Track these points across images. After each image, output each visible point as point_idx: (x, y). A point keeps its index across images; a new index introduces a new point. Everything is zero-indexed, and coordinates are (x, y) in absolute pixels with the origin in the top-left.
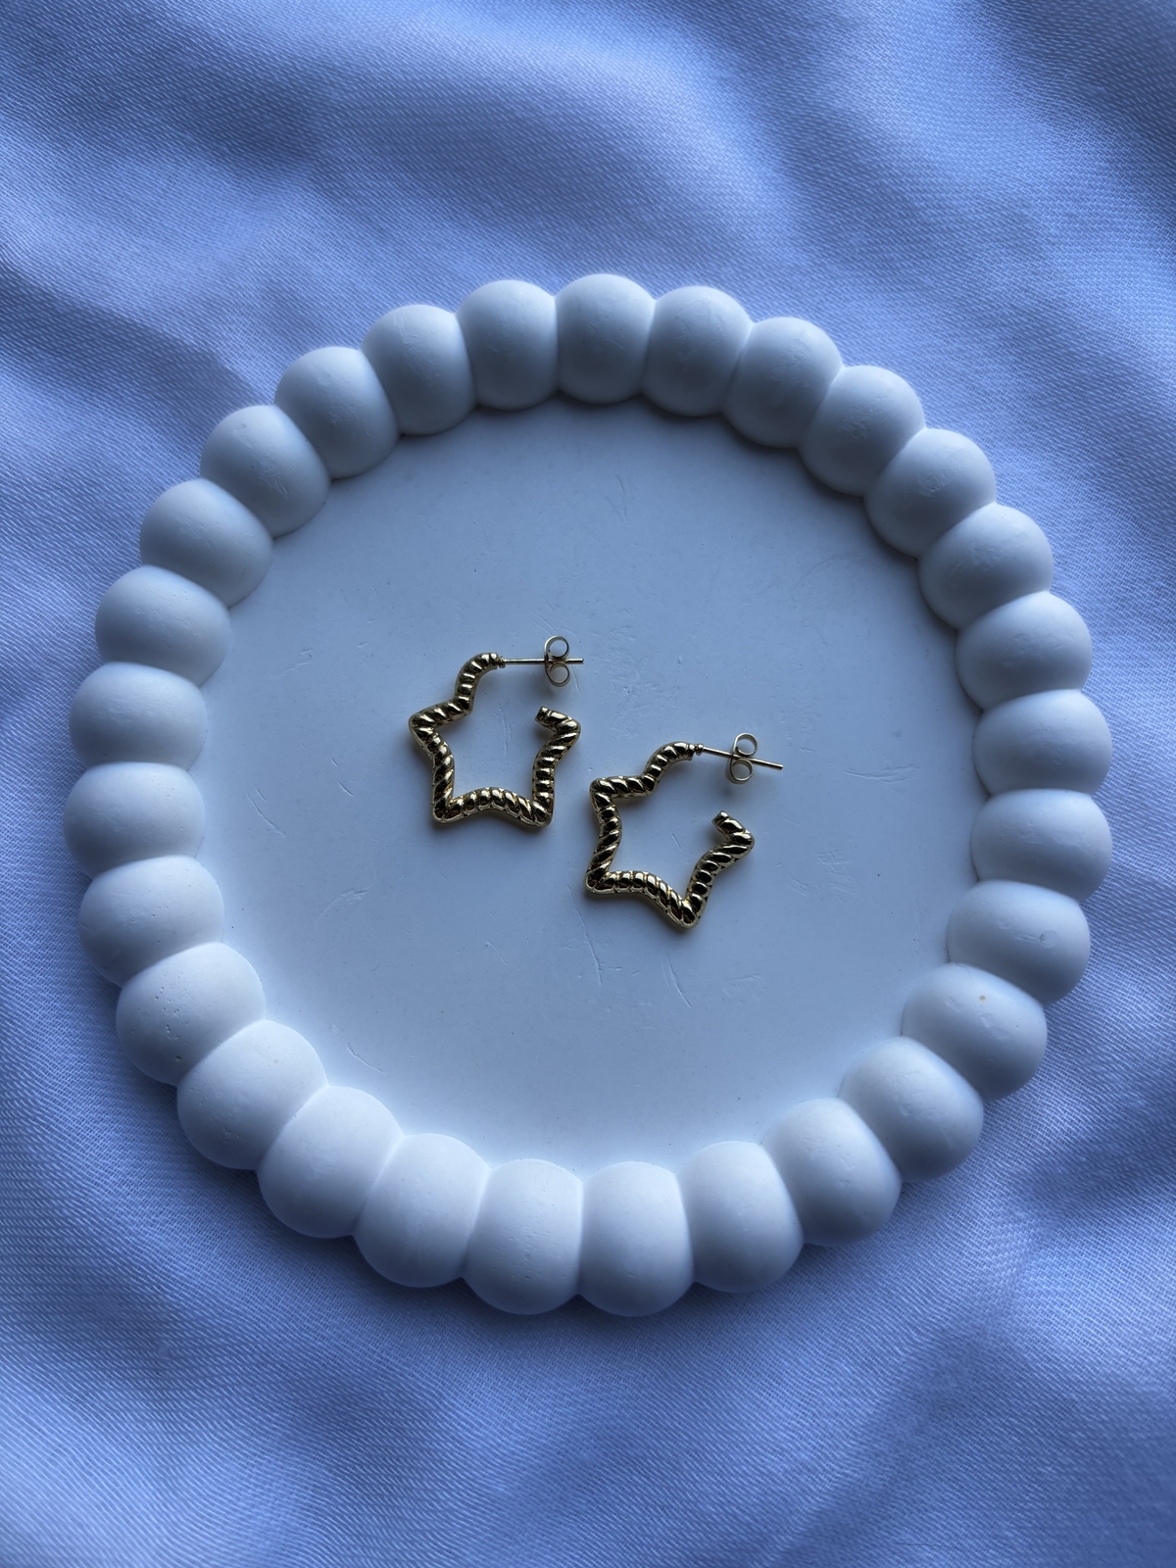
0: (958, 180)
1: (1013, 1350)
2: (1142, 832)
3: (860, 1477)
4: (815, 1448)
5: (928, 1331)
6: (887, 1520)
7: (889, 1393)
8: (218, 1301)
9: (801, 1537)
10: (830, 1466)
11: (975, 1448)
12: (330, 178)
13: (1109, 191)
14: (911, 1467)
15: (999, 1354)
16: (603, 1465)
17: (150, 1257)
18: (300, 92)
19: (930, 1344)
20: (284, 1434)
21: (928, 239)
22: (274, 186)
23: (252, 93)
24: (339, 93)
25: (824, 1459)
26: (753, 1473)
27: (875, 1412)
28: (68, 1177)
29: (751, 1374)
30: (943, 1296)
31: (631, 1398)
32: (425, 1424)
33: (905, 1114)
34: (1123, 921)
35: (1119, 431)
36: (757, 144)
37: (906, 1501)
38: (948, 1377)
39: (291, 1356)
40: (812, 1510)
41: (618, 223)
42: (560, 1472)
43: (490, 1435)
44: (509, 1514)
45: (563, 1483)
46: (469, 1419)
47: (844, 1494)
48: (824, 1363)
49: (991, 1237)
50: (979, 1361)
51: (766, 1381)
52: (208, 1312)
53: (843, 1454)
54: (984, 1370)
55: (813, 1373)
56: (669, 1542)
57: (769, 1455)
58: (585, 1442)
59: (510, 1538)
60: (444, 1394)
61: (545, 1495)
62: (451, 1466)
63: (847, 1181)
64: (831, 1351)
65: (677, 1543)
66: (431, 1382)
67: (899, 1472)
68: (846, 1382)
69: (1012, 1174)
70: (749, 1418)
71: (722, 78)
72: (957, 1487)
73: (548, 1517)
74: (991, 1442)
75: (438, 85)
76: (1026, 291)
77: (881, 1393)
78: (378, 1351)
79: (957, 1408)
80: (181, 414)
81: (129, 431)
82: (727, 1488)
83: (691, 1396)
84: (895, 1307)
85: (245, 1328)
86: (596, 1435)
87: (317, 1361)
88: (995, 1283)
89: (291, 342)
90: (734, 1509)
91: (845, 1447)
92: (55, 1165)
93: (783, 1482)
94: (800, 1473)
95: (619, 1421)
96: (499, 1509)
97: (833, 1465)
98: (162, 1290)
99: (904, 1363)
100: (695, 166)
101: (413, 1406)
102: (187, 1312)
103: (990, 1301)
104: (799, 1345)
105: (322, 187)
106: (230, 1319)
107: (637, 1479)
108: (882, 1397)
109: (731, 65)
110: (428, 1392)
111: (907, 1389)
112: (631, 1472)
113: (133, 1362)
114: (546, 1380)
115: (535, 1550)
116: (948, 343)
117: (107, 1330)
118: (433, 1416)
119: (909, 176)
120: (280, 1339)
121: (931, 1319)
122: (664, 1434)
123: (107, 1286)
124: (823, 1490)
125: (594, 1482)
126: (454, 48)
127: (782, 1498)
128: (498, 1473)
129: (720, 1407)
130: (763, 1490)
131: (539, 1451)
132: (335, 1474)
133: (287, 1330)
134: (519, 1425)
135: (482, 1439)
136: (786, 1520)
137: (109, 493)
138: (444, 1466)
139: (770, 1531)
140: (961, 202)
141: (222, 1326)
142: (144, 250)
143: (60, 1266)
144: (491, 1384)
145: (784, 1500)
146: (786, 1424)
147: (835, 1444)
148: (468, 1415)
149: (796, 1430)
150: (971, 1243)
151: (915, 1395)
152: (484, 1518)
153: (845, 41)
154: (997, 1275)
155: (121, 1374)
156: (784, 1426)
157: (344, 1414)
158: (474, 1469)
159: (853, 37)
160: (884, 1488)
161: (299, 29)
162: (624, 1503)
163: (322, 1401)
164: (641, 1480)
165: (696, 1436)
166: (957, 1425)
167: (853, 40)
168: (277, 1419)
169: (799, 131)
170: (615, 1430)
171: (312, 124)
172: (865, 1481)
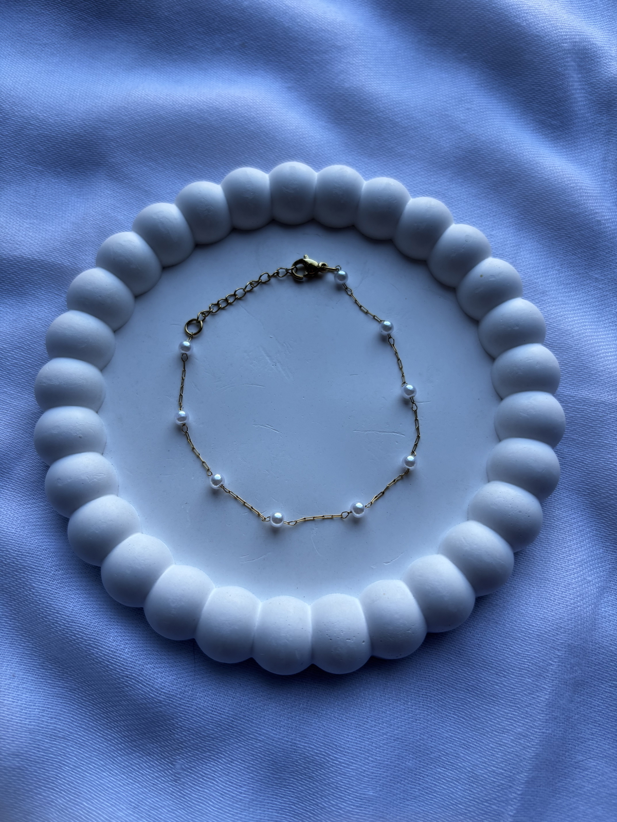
1: (604, 647)
3: (550, 732)
4: (523, 724)
5: (563, 648)
6: (568, 752)
7: (553, 685)
9: (530, 772)
10: (534, 731)
11: (600, 702)
12: (116, 172)
13: (482, 96)
14: (572, 721)
15: (597, 651)
16: (420, 767)
18: (91, 135)
19: (565, 654)
20: (250, 799)
22: (89, 182)
23: (67, 141)
24: (111, 132)
25: (530, 728)
26: (496, 746)
27: (550, 697)
29: (481, 698)
30: (565, 628)
31: (425, 728)
32: (323, 771)
36: (314, 112)
37: (574, 740)
38: (576, 668)
39: (245, 754)
40: (532, 755)
42: (399, 776)
43: (358, 766)
44: (379, 805)
45: (402, 782)
46: (345, 762)
47: (545, 743)
48: (516, 681)
50: (588, 656)
51: (490, 699)
53: (539, 722)
54: (592, 661)
55: (512, 688)
56: (466, 798)
57: (501, 735)
59: (383, 818)
60: (329, 752)
61: (395, 791)
62: (343, 788)
64: (519, 674)
65: (470, 797)
67: (567, 725)
68: (531, 687)
70: (485, 719)
71: (290, 87)
72: (597, 725)
73: (401, 803)
74: (607, 697)
75: (157, 118)
77: (549, 687)
79: (585, 684)
82: (486, 758)
83: (453, 717)
86: (412, 752)
88: (586, 615)
90: (492, 768)
91: (539, 719)
93: (512, 746)
94: (520, 739)
95: (421, 741)
96: (373, 804)
97: (536, 730)
99: (556, 667)
100: (288, 128)
101: (315, 763)
103: (585, 624)
104: (501, 676)
105: (113, 177)
107: (439, 770)
108: (551, 688)
109: (292, 80)
110: (321, 754)
111: (561, 680)
112: (436, 767)
116: (428, 179)
118: (326, 765)
119: (390, 109)
121: (561, 641)
122: (446, 741)
124: (534, 743)
125: (419, 778)
126: (160, 100)
127: (514, 754)
128: (367, 785)
129: (470, 718)
130: (503, 753)
131: (385, 768)
132: (281, 814)
134: (372, 758)
135: (355, 770)
136: (520, 765)
138: (339, 789)
139: (514, 774)
142: (31, 225)
145: (516, 755)
147: (534, 719)
148: (344, 760)
149: (513, 719)
151: (565, 682)
152: (366, 811)
153: (342, 56)
154: (585, 610)
156: (506, 718)
157: (280, 779)
158: (356, 787)
159: (345, 54)
160: (562, 735)
161: (82, 106)
162: (437, 785)
163: (267, 775)
164: (441, 769)
165: (462, 737)
166: (588, 693)
167: (345, 55)
168: (245, 791)
169: (331, 101)
170: (421, 747)
171: (102, 149)
172: (553, 733)
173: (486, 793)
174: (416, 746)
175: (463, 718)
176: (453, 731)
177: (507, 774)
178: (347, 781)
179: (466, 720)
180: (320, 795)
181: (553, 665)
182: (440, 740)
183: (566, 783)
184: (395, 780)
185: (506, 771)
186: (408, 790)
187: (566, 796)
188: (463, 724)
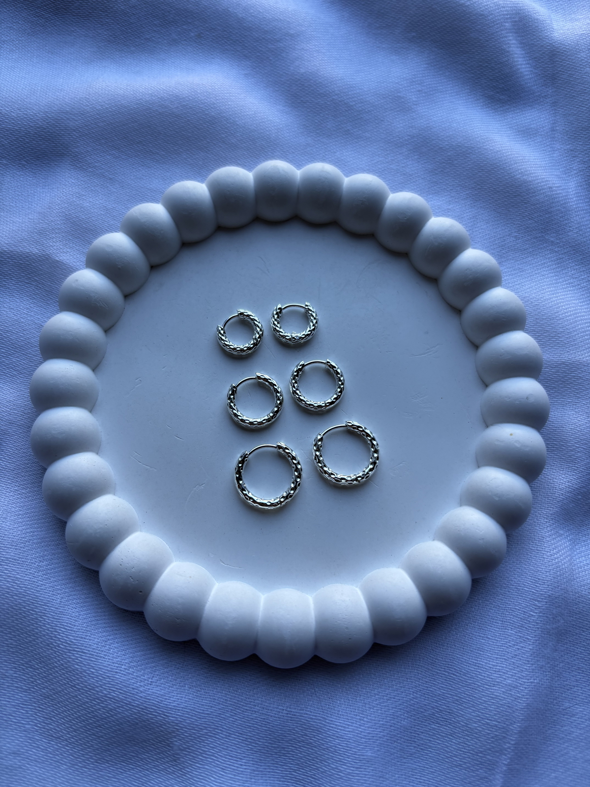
0: (365, 90)
1: (583, 596)
2: (549, 343)
3: (538, 681)
4: (512, 675)
5: (542, 599)
6: (556, 700)
7: (536, 635)
8: (196, 712)
9: (523, 722)
10: (523, 682)
11: (582, 650)
12: (80, 161)
13: (432, 77)
14: (557, 670)
15: (577, 600)
16: (415, 725)
17: (155, 701)
18: (53, 127)
19: (546, 605)
20: (251, 770)
21: (361, 117)
22: (53, 173)
23: (30, 134)
24: (73, 122)
25: (519, 679)
26: (488, 699)
27: (533, 647)
28: (101, 674)
29: (468, 653)
30: (543, 580)
31: (416, 686)
32: (320, 736)
33: (497, 499)
34: (556, 385)
35: (473, 174)
36: (272, 98)
37: (561, 688)
38: (559, 618)
39: (242, 726)
40: (523, 706)
41: (221, 147)
42: (396, 736)
43: (355, 728)
44: (378, 765)
45: (399, 741)
46: (342, 725)
47: (534, 692)
48: (500, 634)
49: (553, 546)
50: (569, 606)
51: (477, 653)
52: (193, 719)
53: (526, 673)
54: (573, 610)
55: (497, 640)
56: (460, 751)
57: (492, 687)
58: (402, 716)
59: (383, 778)
60: (325, 717)
61: (392, 750)
62: (342, 751)
63: (483, 539)
64: (502, 626)
65: (465, 749)
66: (317, 713)
67: (553, 673)
68: (514, 638)
69: (551, 514)
70: (476, 674)
71: (247, 74)
72: (581, 672)
73: (398, 762)
75: (119, 107)
76: (412, 127)
77: (532, 637)
78: (285, 708)
79: (567, 633)
80: (40, 288)
81: (17, 302)
82: (479, 712)
83: (444, 674)
84: (523, 594)
85: (214, 720)
86: (407, 711)
87: (256, 724)
88: (564, 566)
89: (83, 240)
90: (486, 720)
91: (526, 669)
92: (92, 670)
93: (504, 698)
94: (510, 690)
95: (415, 700)
96: (372, 764)
97: (524, 680)
98: (166, 716)
99: (537, 618)
100: (248, 113)
101: (312, 729)
102: (182, 723)
103: (564, 575)
104: (486, 630)
105: (77, 166)
106: (206, 719)
108: (534, 639)
109: (248, 67)
110: (317, 719)
111: (543, 630)
112: (430, 724)
113: (161, 761)
114: (372, 692)
115: (397, 781)
116: (386, 158)
117: (143, 748)
118: (324, 730)
119: (344, 93)
120: (233, 720)
121: (542, 593)
122: (439, 699)
123: (137, 724)
124: (524, 694)
125: (414, 736)
126: (121, 90)
127: (507, 706)
128: (365, 746)
130: (497, 706)
131: (381, 728)
132: (283, 781)
133: (236, 714)
134: (367, 718)
135: (352, 732)
136: (513, 716)
137: (16, 334)
138: (338, 753)
139: (507, 725)
140: (370, 98)
141: (203, 724)
143: (110, 722)
144: (347, 704)
146: (495, 670)
147: (521, 670)
148: (341, 723)
149: (500, 671)
150: (546, 551)
151: (547, 632)
152: (366, 772)
153: (296, 43)
154: (563, 562)
155: (157, 769)
156: (494, 671)
157: (278, 748)
158: (354, 749)
159: (299, 40)
160: (550, 684)
161: (44, 99)
162: (432, 741)
163: (265, 745)
164: (435, 726)
165: (454, 693)
166: (570, 641)
167: (299, 42)
168: (245, 763)
169: (288, 87)
170: (415, 706)
171: (64, 140)
172: (540, 683)
173: (481, 745)
174: (410, 705)
175: (454, 674)
176: (445, 688)
177: (500, 725)
178: (345, 744)
179: (456, 676)
180: (320, 760)
181: (535, 616)
182: (433, 698)
183: (556, 730)
184: (392, 739)
185: (499, 722)
186: (404, 748)
187: (556, 743)
188: (454, 680)
